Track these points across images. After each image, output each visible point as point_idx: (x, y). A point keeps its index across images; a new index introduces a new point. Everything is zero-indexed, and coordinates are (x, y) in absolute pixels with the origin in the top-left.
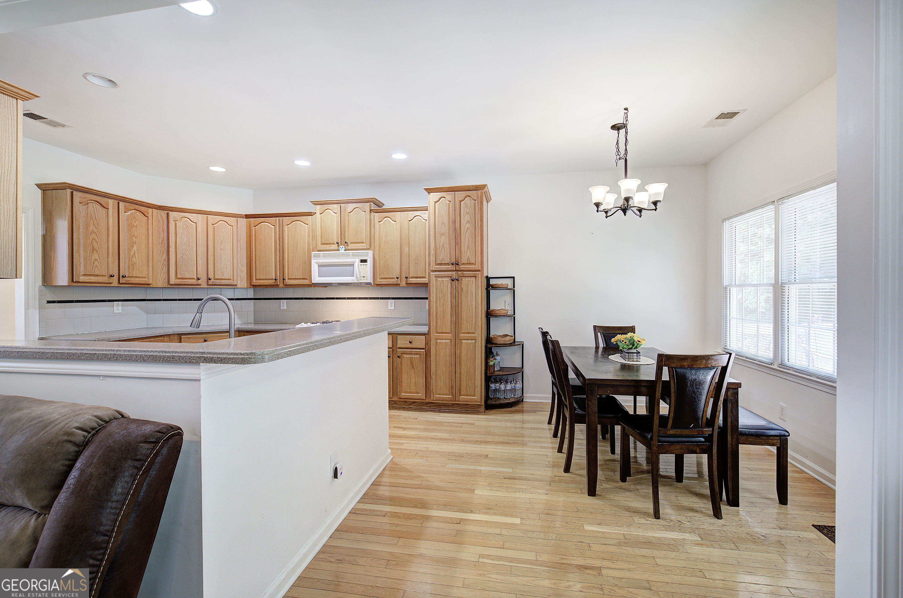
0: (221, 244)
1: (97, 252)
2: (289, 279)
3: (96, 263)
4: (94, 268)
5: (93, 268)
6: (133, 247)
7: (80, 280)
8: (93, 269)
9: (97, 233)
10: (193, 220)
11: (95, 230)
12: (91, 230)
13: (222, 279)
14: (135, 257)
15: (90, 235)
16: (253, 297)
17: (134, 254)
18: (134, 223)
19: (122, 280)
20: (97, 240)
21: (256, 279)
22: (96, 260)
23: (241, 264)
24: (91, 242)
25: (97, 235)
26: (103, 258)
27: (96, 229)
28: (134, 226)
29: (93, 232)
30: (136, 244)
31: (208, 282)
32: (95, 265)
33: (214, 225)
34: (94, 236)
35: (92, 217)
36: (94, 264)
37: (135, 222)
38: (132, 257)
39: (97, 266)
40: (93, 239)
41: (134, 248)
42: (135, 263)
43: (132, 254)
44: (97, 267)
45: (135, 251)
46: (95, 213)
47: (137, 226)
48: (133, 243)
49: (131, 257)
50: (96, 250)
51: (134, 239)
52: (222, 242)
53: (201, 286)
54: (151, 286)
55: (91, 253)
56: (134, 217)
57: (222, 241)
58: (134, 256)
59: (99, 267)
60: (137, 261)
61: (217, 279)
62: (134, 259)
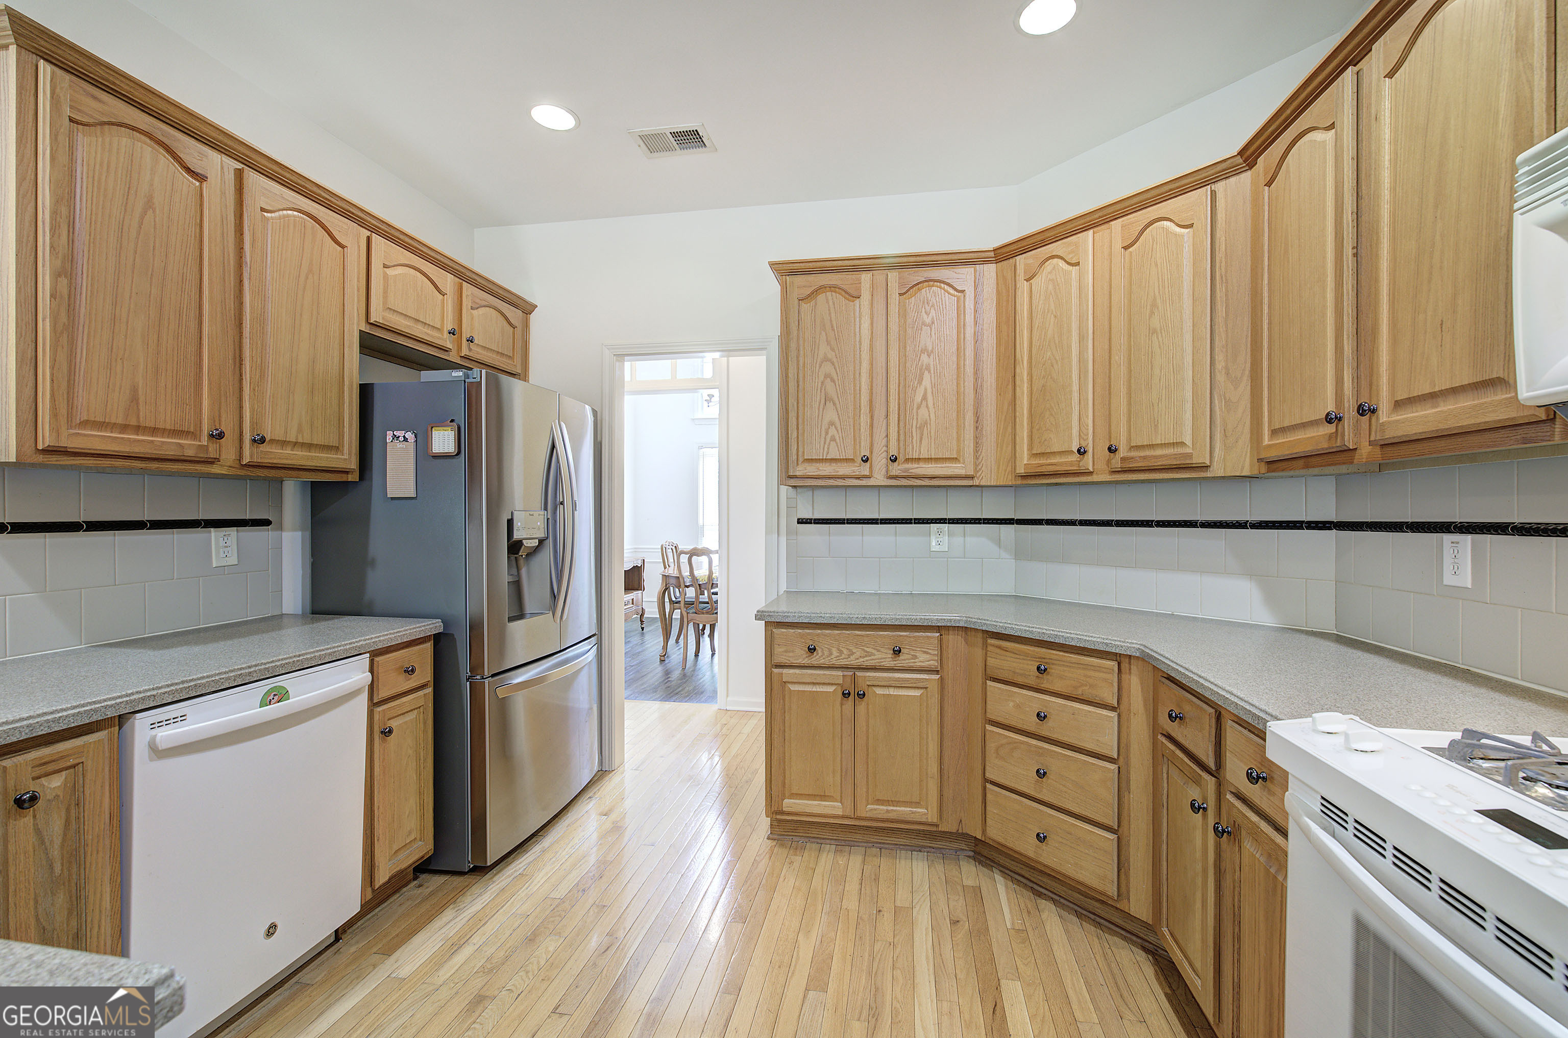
0: (1152, 313)
1: (834, 404)
2: (1398, 405)
3: (832, 431)
4: (827, 443)
5: (825, 443)
6: (920, 382)
7: (798, 473)
8: (826, 446)
9: (835, 360)
10: (1071, 256)
11: (831, 355)
12: (821, 355)
13: (1151, 446)
14: (927, 407)
15: (820, 367)
16: (1332, 517)
17: (925, 398)
18: (925, 316)
19: (896, 469)
20: (835, 378)
21: (1274, 432)
22: (832, 424)
23: (1227, 374)
24: (822, 383)
25: (833, 364)
26: (849, 417)
27: (833, 350)
28: (924, 324)
29: (826, 359)
30: (929, 372)
31: (1109, 462)
32: (830, 435)
33: (1130, 249)
34: (827, 368)
35: (824, 325)
36: (827, 433)
37: (927, 314)
38: (919, 408)
39: (833, 439)
40: (827, 376)
41: (924, 383)
42: (926, 423)
43: (918, 398)
44: (835, 440)
45: (926, 390)
46: (830, 314)
47: (933, 323)
48: (921, 370)
49: (915, 406)
50: (832, 400)
51: (924, 358)
52: (1154, 305)
53: (1095, 478)
54: (976, 482)
55: (822, 406)
56: (924, 302)
57: (1155, 299)
58: (924, 403)
59: (838, 441)
60: (932, 416)
61: (1138, 448)
62: (923, 411)
